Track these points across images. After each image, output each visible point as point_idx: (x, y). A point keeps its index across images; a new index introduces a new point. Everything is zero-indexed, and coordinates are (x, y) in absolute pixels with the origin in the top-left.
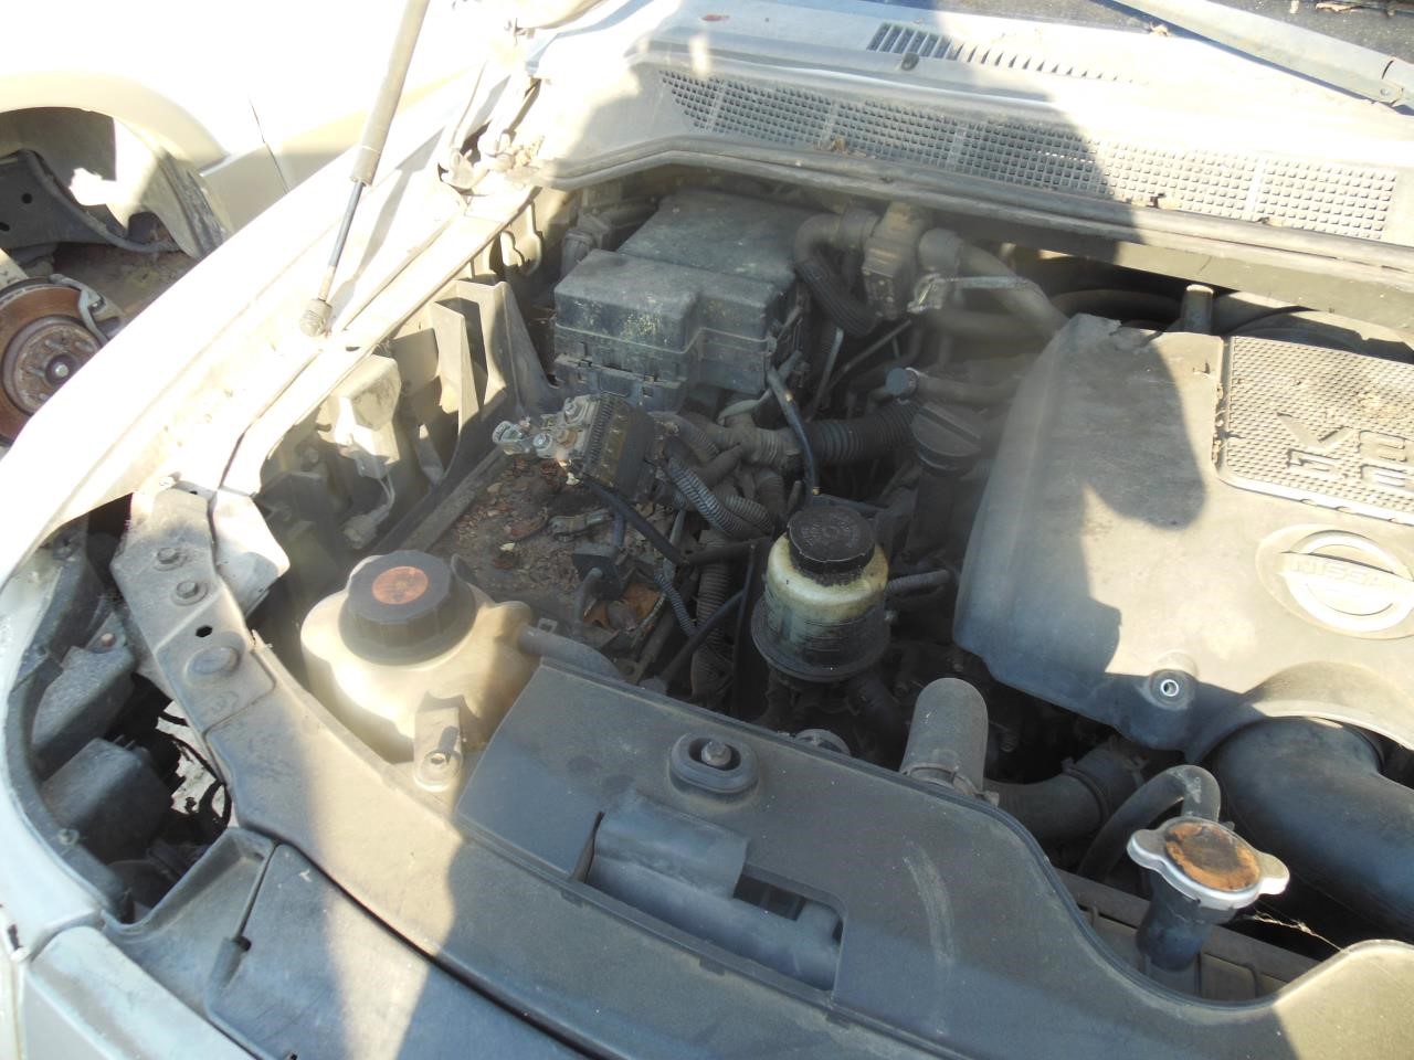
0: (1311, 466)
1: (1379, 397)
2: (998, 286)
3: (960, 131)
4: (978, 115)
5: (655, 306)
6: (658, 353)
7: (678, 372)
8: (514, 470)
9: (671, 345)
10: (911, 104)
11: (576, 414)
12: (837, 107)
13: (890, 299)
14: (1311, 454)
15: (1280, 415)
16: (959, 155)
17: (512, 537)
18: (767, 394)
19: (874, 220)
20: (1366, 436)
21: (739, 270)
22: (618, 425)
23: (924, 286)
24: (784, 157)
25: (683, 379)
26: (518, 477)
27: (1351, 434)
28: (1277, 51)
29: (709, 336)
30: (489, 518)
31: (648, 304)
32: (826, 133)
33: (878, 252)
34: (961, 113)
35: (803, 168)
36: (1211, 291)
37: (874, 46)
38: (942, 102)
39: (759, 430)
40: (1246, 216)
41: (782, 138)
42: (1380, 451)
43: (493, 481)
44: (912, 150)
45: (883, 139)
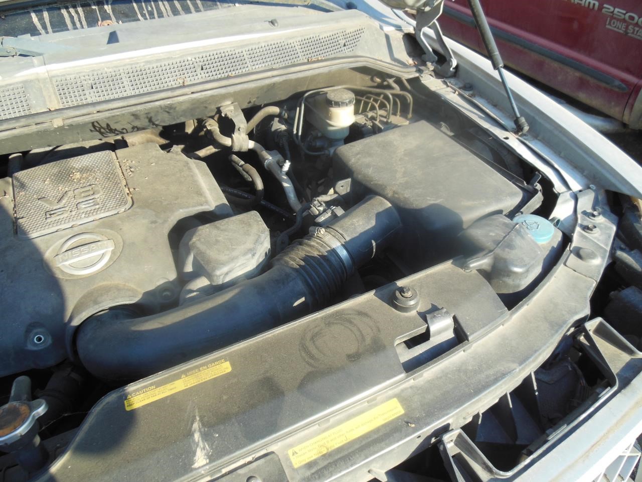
0: (55, 215)
1: (79, 173)
14: (56, 209)
15: (39, 199)
20: (76, 192)
27: (70, 194)
36: (21, 154)
42: (83, 195)
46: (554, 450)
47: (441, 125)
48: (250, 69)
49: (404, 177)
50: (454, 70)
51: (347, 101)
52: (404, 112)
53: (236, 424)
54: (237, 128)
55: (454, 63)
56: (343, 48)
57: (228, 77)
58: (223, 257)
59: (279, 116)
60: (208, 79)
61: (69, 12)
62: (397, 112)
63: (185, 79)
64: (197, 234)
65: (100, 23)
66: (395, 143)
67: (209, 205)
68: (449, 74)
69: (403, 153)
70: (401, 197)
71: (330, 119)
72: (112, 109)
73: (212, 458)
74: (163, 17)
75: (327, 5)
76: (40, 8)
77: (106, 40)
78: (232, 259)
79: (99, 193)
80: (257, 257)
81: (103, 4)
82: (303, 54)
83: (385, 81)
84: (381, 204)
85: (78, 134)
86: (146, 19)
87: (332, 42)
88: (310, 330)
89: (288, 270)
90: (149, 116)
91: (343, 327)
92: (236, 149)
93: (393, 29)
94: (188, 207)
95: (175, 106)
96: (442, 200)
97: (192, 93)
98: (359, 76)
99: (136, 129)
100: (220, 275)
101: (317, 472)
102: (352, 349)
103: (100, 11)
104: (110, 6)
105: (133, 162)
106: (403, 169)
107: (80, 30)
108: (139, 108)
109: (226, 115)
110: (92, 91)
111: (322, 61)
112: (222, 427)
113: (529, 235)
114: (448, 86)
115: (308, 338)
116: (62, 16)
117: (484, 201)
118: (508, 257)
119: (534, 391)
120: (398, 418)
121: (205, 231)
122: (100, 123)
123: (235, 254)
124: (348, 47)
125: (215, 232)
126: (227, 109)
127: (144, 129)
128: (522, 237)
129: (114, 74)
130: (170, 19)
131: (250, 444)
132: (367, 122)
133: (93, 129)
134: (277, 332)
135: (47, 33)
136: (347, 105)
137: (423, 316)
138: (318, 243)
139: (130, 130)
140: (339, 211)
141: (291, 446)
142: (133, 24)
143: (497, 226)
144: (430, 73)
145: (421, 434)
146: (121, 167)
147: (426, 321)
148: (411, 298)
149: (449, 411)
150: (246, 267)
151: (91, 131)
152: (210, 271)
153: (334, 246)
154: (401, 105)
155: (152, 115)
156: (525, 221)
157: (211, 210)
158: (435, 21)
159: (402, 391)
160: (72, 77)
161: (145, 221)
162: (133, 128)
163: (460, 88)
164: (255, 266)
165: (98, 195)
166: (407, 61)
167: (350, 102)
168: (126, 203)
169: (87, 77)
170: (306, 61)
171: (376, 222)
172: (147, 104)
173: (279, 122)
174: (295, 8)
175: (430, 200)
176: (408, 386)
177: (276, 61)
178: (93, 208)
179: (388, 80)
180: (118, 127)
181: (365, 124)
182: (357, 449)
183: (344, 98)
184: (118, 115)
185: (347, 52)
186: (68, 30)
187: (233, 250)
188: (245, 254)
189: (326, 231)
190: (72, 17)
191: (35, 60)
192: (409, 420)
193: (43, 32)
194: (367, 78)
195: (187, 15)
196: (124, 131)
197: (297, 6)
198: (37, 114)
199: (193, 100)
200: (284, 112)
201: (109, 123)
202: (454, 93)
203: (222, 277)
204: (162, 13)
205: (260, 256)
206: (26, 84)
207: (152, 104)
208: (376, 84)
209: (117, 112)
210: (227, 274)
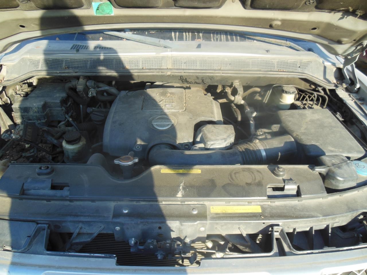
1: (169, 94)
2: (106, 89)
3: (89, 62)
4: (91, 58)
5: (35, 105)
6: (39, 115)
7: (45, 118)
8: (13, 148)
9: (41, 113)
10: (79, 58)
11: (19, 128)
12: (65, 61)
13: (84, 95)
16: (89, 66)
17: (13, 160)
18: (67, 120)
19: (77, 81)
20: (166, 100)
21: (55, 96)
22: (30, 129)
23: (90, 91)
24: (55, 72)
25: (46, 119)
26: (14, 149)
27: (164, 100)
28: (142, 41)
29: (50, 110)
30: (7, 158)
31: (34, 105)
32: (64, 66)
33: (79, 86)
34: (88, 58)
35: (59, 73)
36: (150, 84)
37: (71, 48)
38: (84, 57)
39: (67, 127)
40: (140, 68)
41: (55, 68)
42: (168, 102)
43: (7, 150)
44: (80, 66)
45: (75, 65)
46: (324, 254)
47: (337, 113)
48: (250, 69)
49: (305, 130)
50: (357, 90)
51: (291, 92)
52: (322, 105)
53: (196, 189)
54: (238, 93)
55: (358, 86)
56: (298, 68)
57: (240, 70)
58: (213, 138)
59: (259, 93)
60: (231, 69)
61: (186, 34)
62: (319, 104)
63: (222, 67)
64: (206, 127)
65: (196, 40)
66: (307, 115)
67: (215, 119)
68: (354, 91)
69: (309, 120)
70: (299, 138)
71: (281, 98)
72: (190, 73)
73: (184, 196)
74: (221, 41)
75: (297, 48)
76: (176, 31)
77: (196, 47)
78: (216, 140)
79: (174, 103)
80: (226, 142)
81: (200, 33)
82: (277, 67)
83: (317, 88)
84: (290, 138)
85: (174, 79)
86: (214, 41)
87: (294, 64)
88: (235, 170)
89: (237, 151)
90: (203, 79)
91: (249, 173)
92: (235, 102)
93: (330, 64)
94: (206, 117)
95: (214, 77)
96: (319, 144)
97: (223, 73)
98: (303, 83)
99: (196, 83)
100: (210, 144)
101: (218, 217)
102: (249, 181)
103: (197, 35)
104: (202, 34)
105: (191, 95)
106: (306, 127)
107: (188, 41)
108: (200, 74)
109: (235, 86)
110: (184, 64)
111: (285, 72)
112: (190, 188)
113: (353, 167)
114: (350, 97)
115: (234, 173)
116: (183, 35)
117: (341, 150)
118: (335, 171)
119: (329, 233)
120: (258, 213)
121: (209, 126)
122: (183, 77)
123: (218, 138)
124: (301, 68)
125: (213, 128)
126: (236, 84)
127: (199, 84)
128: (349, 167)
129: (194, 60)
130: (224, 42)
131: (198, 197)
132: (301, 105)
133: (180, 79)
134: (223, 167)
135: (176, 40)
136: (291, 94)
137: (284, 181)
138: (254, 145)
139: (193, 83)
140: (269, 136)
141: (212, 205)
142: (208, 42)
143: (338, 159)
144: (342, 89)
145: (265, 222)
146: (185, 96)
147: (284, 182)
148: (281, 172)
149: (281, 219)
150: (221, 145)
151: (179, 80)
152: (206, 141)
153: (260, 148)
154: (322, 101)
155: (204, 79)
156: (358, 164)
157: (215, 121)
158: (353, 63)
159: (264, 205)
160: (179, 58)
161: (188, 117)
162: (195, 82)
163: (357, 99)
164: (224, 146)
165: (174, 104)
166: (333, 81)
167: (293, 93)
168: (183, 109)
169: (184, 59)
170: (277, 70)
171: (284, 145)
172: (203, 74)
173: (259, 96)
174: (282, 46)
175: (312, 142)
176: (267, 204)
177: (263, 68)
178: (171, 107)
179: (318, 88)
180: (189, 80)
181: (300, 106)
182: (237, 216)
183: (290, 90)
184: (191, 75)
185: (299, 70)
186: (183, 40)
187: (218, 136)
188: (222, 140)
189: (259, 142)
190: (186, 36)
191: (169, 50)
192: (262, 215)
193: (174, 40)
194: (308, 85)
195: (231, 42)
196: (191, 83)
197: (283, 46)
198: (163, 69)
199: (222, 76)
200: (262, 92)
201: (187, 78)
202: (352, 100)
203: (210, 145)
204: (222, 39)
205: (228, 143)
206: (163, 58)
207: (205, 74)
208: (312, 89)
209: (191, 74)
210: (212, 145)
